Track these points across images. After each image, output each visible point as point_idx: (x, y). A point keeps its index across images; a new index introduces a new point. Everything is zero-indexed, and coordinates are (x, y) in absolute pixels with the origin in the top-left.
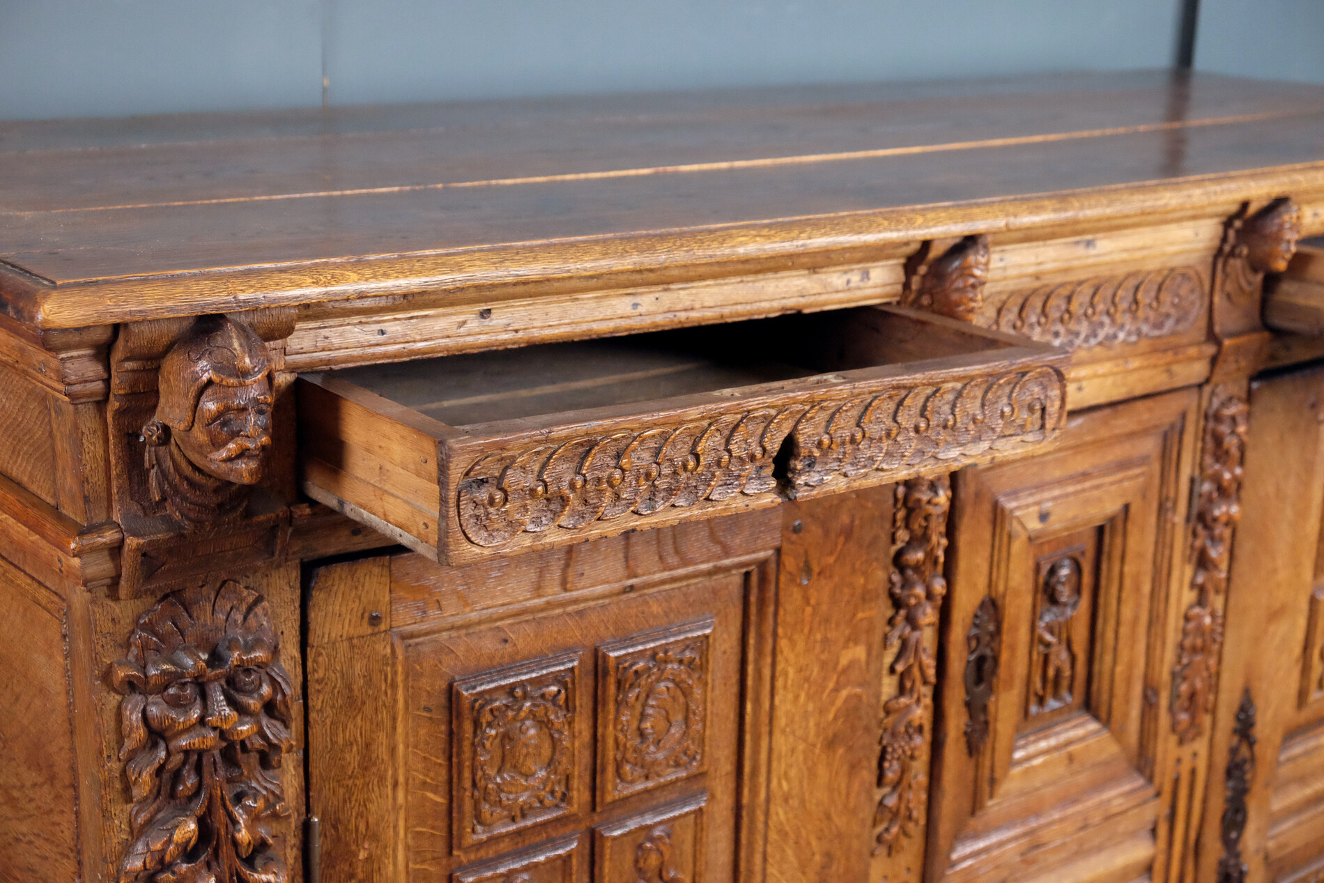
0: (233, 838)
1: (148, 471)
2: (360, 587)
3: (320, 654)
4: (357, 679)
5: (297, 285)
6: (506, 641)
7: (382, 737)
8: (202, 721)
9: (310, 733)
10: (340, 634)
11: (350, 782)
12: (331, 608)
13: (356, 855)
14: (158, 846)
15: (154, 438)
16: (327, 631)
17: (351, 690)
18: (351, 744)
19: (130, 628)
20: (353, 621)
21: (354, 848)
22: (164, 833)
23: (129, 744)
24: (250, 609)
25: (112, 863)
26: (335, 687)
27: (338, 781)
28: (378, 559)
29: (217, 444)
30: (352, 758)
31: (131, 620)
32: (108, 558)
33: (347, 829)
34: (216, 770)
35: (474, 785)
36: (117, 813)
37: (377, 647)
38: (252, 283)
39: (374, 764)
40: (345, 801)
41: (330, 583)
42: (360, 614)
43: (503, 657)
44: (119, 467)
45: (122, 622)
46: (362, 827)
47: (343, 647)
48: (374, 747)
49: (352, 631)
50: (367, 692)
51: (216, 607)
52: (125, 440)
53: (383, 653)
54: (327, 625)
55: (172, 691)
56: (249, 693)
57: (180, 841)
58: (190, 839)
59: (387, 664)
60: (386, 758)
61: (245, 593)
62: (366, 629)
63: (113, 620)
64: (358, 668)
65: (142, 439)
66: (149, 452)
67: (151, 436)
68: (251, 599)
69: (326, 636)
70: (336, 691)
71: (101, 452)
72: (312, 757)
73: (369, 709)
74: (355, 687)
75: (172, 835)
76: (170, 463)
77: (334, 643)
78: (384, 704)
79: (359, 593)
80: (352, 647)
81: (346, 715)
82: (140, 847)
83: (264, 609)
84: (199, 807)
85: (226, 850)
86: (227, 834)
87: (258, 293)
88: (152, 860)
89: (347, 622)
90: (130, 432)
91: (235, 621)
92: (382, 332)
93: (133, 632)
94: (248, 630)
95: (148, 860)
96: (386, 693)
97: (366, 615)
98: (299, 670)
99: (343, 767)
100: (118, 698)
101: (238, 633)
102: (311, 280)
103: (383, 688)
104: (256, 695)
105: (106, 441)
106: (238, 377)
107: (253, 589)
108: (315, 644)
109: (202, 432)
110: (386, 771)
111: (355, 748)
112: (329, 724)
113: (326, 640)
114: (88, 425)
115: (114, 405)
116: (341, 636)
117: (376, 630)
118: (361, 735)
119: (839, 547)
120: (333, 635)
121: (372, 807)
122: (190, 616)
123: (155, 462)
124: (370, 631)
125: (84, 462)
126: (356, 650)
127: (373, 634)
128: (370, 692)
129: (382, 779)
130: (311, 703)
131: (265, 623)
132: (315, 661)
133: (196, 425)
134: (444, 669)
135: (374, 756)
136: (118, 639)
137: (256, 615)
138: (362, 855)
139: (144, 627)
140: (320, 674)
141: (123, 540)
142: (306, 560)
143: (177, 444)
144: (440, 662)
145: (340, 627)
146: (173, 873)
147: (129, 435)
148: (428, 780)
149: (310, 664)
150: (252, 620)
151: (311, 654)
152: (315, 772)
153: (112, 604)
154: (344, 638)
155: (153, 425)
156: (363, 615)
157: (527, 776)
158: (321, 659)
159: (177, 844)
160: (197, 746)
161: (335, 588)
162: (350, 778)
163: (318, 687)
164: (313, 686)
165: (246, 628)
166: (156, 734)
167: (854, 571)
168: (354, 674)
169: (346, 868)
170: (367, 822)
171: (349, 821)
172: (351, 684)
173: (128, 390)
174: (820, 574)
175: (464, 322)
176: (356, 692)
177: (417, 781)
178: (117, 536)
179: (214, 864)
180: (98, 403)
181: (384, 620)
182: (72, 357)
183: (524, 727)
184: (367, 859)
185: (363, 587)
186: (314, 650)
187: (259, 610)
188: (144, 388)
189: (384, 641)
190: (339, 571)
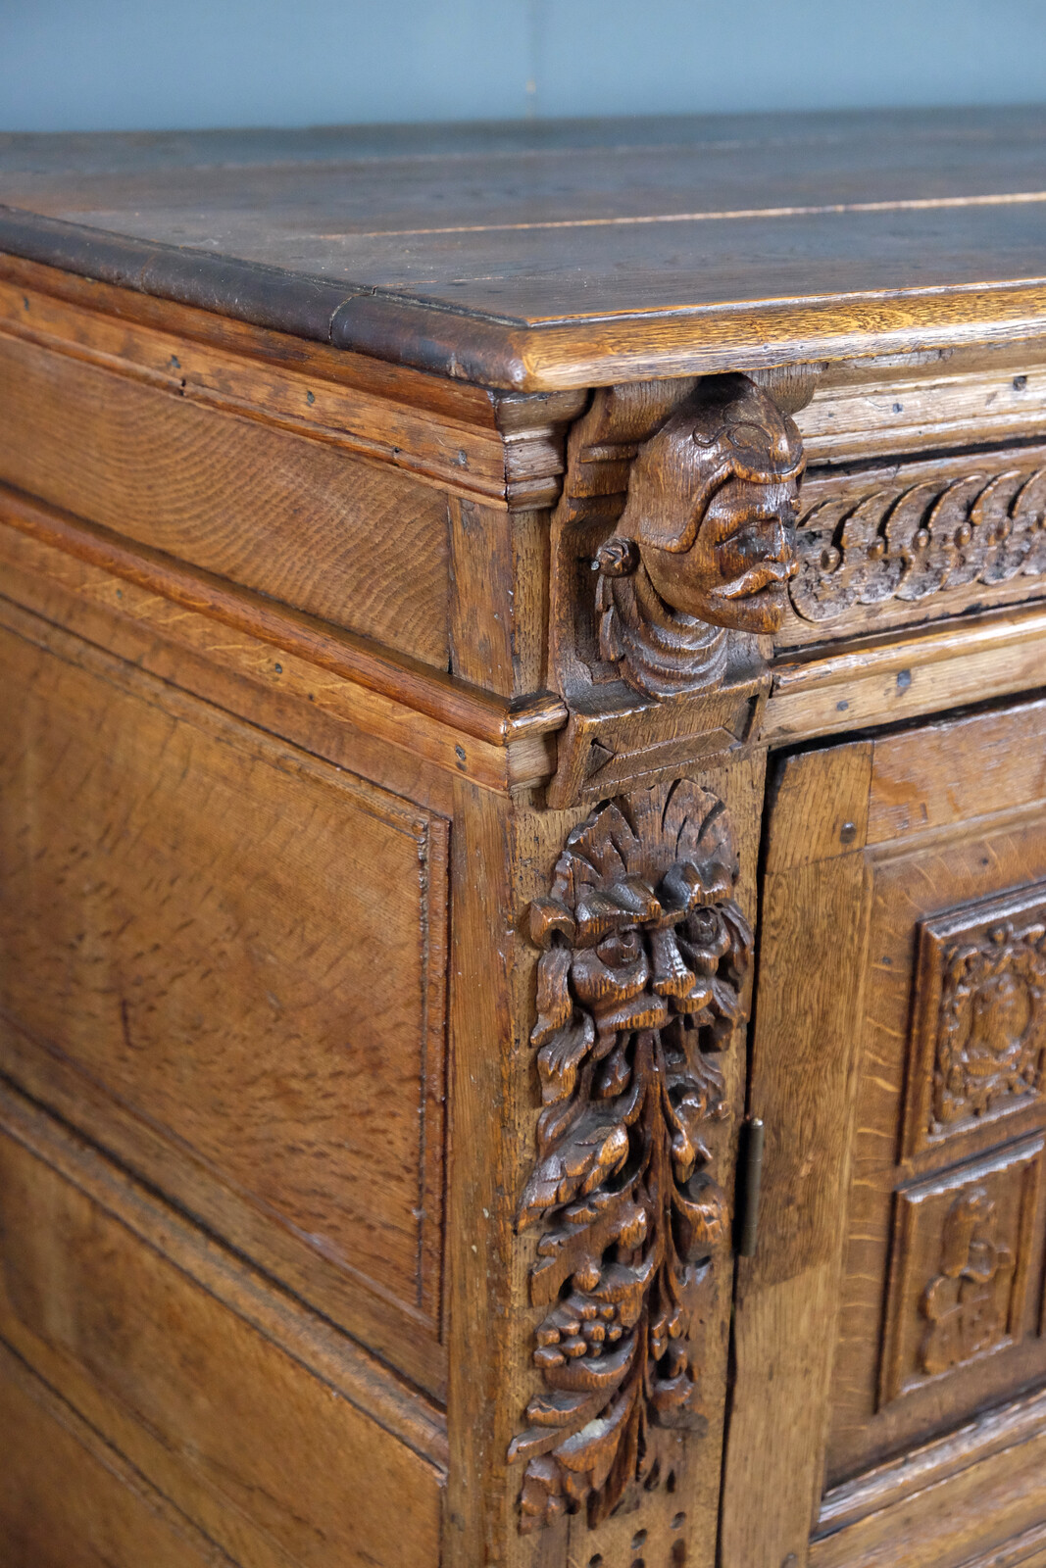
0: (672, 1153)
1: (600, 614)
2: (834, 787)
3: (780, 885)
4: (820, 920)
5: (841, 330)
6: (986, 861)
7: (841, 1003)
8: (649, 988)
9: (759, 999)
10: (805, 854)
11: (799, 1068)
12: (798, 816)
13: (796, 1170)
14: (579, 1170)
15: (617, 564)
16: (790, 850)
17: (811, 936)
18: (806, 1013)
19: (556, 851)
20: (823, 835)
21: (796, 1161)
22: (584, 1149)
23: (545, 1023)
24: (706, 822)
25: (510, 1195)
26: (793, 931)
27: (786, 1067)
28: (859, 745)
29: (728, 574)
30: (805, 1032)
31: (558, 838)
32: (542, 747)
33: (790, 1135)
34: (655, 1057)
35: (937, 1066)
36: (522, 1122)
37: (847, 872)
38: (785, 325)
39: (830, 1042)
40: (791, 1094)
41: (799, 781)
42: (831, 826)
43: (980, 885)
44: (563, 609)
45: (547, 843)
46: (808, 1132)
47: (807, 873)
48: (832, 1017)
49: (820, 851)
50: (829, 937)
51: (667, 818)
52: (573, 568)
53: (853, 881)
54: (792, 842)
55: (610, 944)
56: (705, 945)
57: (608, 1162)
58: (621, 1158)
59: (857, 898)
60: (844, 1031)
61: (703, 796)
62: (837, 848)
63: (537, 839)
64: (823, 905)
65: (595, 567)
66: (604, 586)
67: (612, 562)
68: (709, 807)
69: (789, 858)
70: (794, 939)
71: (539, 587)
72: (758, 1031)
73: (829, 965)
74: (817, 931)
75: (595, 1153)
76: (633, 603)
77: (797, 868)
78: (849, 956)
79: (833, 794)
80: (818, 873)
81: (803, 972)
82: (552, 1170)
83: (724, 819)
84: (629, 1110)
85: (662, 1172)
86: (664, 1148)
87: (795, 341)
88: (568, 1189)
89: (815, 836)
90: (582, 556)
91: (690, 838)
92: (898, 408)
93: (560, 857)
94: (704, 852)
95: (562, 1191)
96: (852, 938)
97: (838, 827)
98: (754, 908)
99: (793, 1045)
100: (535, 954)
101: (690, 856)
102: (856, 323)
103: (850, 933)
104: (713, 947)
105: (547, 569)
106: (772, 470)
107: (712, 791)
108: (775, 870)
109: (707, 555)
110: (842, 1050)
111: (809, 1020)
112: (782, 985)
113: (788, 864)
114: (526, 544)
115: (567, 512)
116: (807, 858)
117: (848, 848)
118: (818, 1000)
120: (798, 856)
121: (822, 1102)
122: (635, 833)
123: (611, 602)
124: (840, 851)
125: (517, 601)
126: (823, 878)
127: (844, 855)
128: (834, 938)
129: (837, 1062)
130: (763, 956)
131: (724, 840)
132: (772, 895)
133: (698, 544)
134: (912, 903)
135: (831, 1029)
136: (540, 868)
137: (714, 829)
138: (804, 1171)
139: (577, 849)
140: (778, 911)
141: (567, 720)
142: (773, 748)
143: (647, 575)
144: (908, 893)
145: (807, 844)
146: (592, 1207)
148: (880, 1061)
149: (766, 899)
150: (708, 838)
151: (769, 881)
152: (760, 1053)
153: (538, 816)
154: (810, 860)
155: (615, 544)
156: (834, 827)
157: (998, 1052)
158: (780, 892)
159: (603, 1166)
160: (641, 1023)
161: (805, 788)
162: (800, 1061)
163: (773, 932)
164: (768, 931)
165: (701, 849)
166: (585, 1006)
168: (816, 913)
169: (785, 1189)
170: (815, 1124)
171: (793, 1123)
172: (812, 927)
173: (591, 492)
175: (993, 395)
176: (818, 940)
177: (866, 1063)
178: (561, 714)
179: (642, 1192)
180: (540, 511)
181: (858, 834)
182: (522, 440)
183: (1001, 984)
184: (810, 1176)
185: (838, 785)
186: (773, 879)
187: (718, 821)
188: (611, 488)
189: (856, 864)
190: (812, 764)
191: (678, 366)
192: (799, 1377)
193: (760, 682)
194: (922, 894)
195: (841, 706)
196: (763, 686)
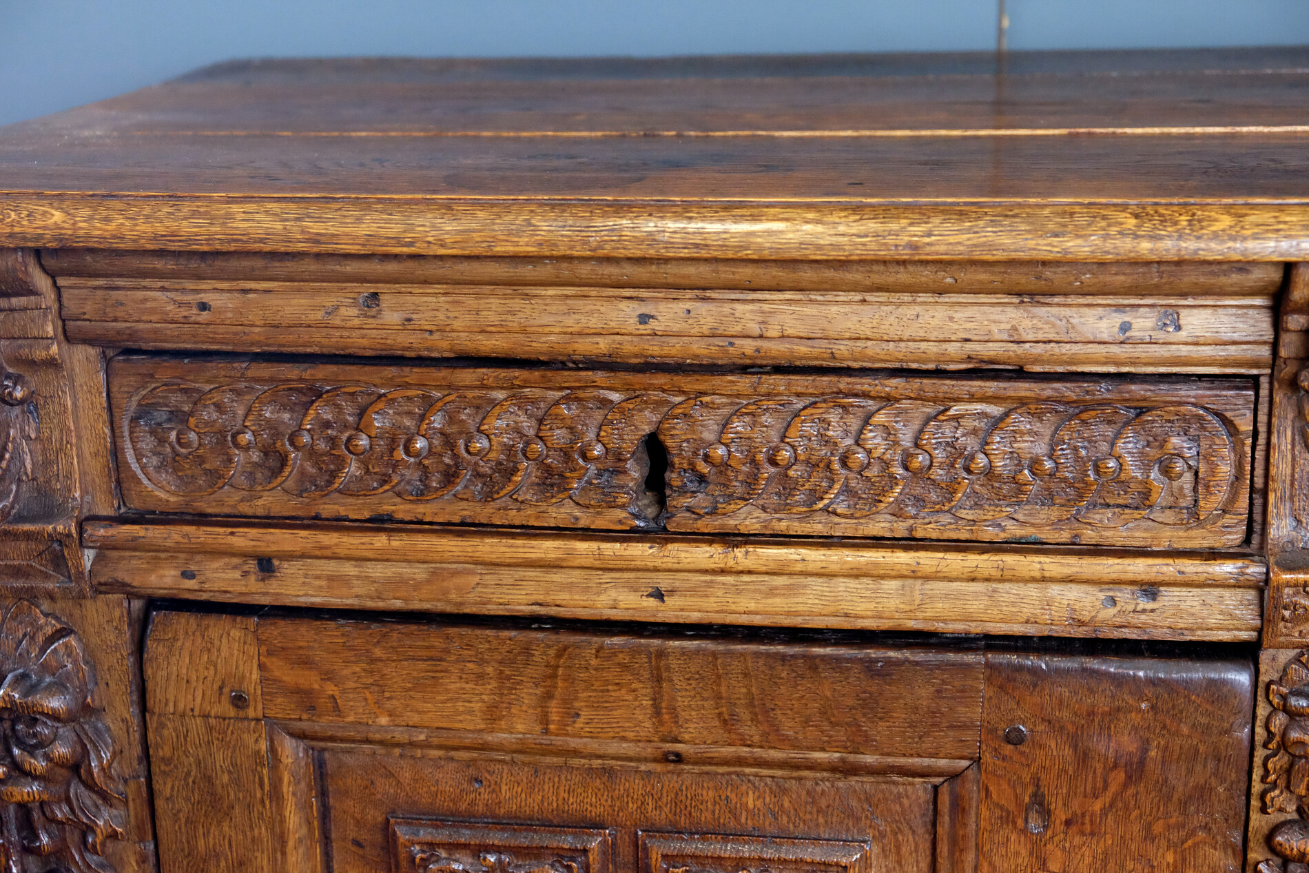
2: (214, 651)
3: (164, 726)
4: (219, 773)
7: (263, 860)
10: (190, 706)
12: (174, 668)
16: (171, 698)
17: (212, 785)
18: (217, 856)
20: (208, 692)
24: (49, 642)
26: (188, 774)
28: (239, 619)
37: (245, 736)
41: (171, 635)
42: (216, 687)
43: (473, 803)
47: (196, 725)
49: (207, 707)
50: (235, 793)
51: (4, 629)
53: (254, 747)
54: (171, 690)
59: (261, 764)
61: (43, 620)
62: (227, 710)
64: (220, 758)
68: (49, 630)
69: (171, 704)
70: (190, 781)
72: (164, 855)
73: (239, 815)
74: (218, 783)
77: (183, 716)
78: (262, 818)
79: (213, 658)
80: (210, 729)
81: (206, 816)
83: (68, 646)
89: (199, 693)
92: (204, 306)
94: (45, 669)
96: (264, 803)
97: (226, 691)
98: (133, 737)
103: (259, 795)
107: (53, 617)
108: (156, 710)
112: (183, 820)
113: (172, 710)
116: (192, 710)
117: (242, 714)
118: (230, 848)
119: (1113, 788)
120: (181, 706)
124: (233, 714)
126: (215, 734)
127: (237, 719)
128: (240, 795)
130: (156, 787)
131: (68, 665)
132: (158, 733)
134: (379, 796)
137: (56, 651)
140: (166, 752)
144: (372, 783)
145: (190, 696)
149: (151, 735)
150: (50, 658)
151: (149, 721)
154: (197, 713)
156: (221, 688)
158: (166, 732)
161: (179, 644)
163: (165, 768)
164: (159, 765)
165: (42, 665)
167: (1150, 837)
168: (213, 764)
172: (210, 777)
174: (1068, 823)
175: (335, 308)
176: (219, 790)
181: (253, 704)
185: (219, 650)
186: (155, 718)
187: (59, 646)
189: (254, 732)
190: (183, 622)
193: (55, 529)
194: (392, 791)
195: (188, 575)
196: (60, 534)
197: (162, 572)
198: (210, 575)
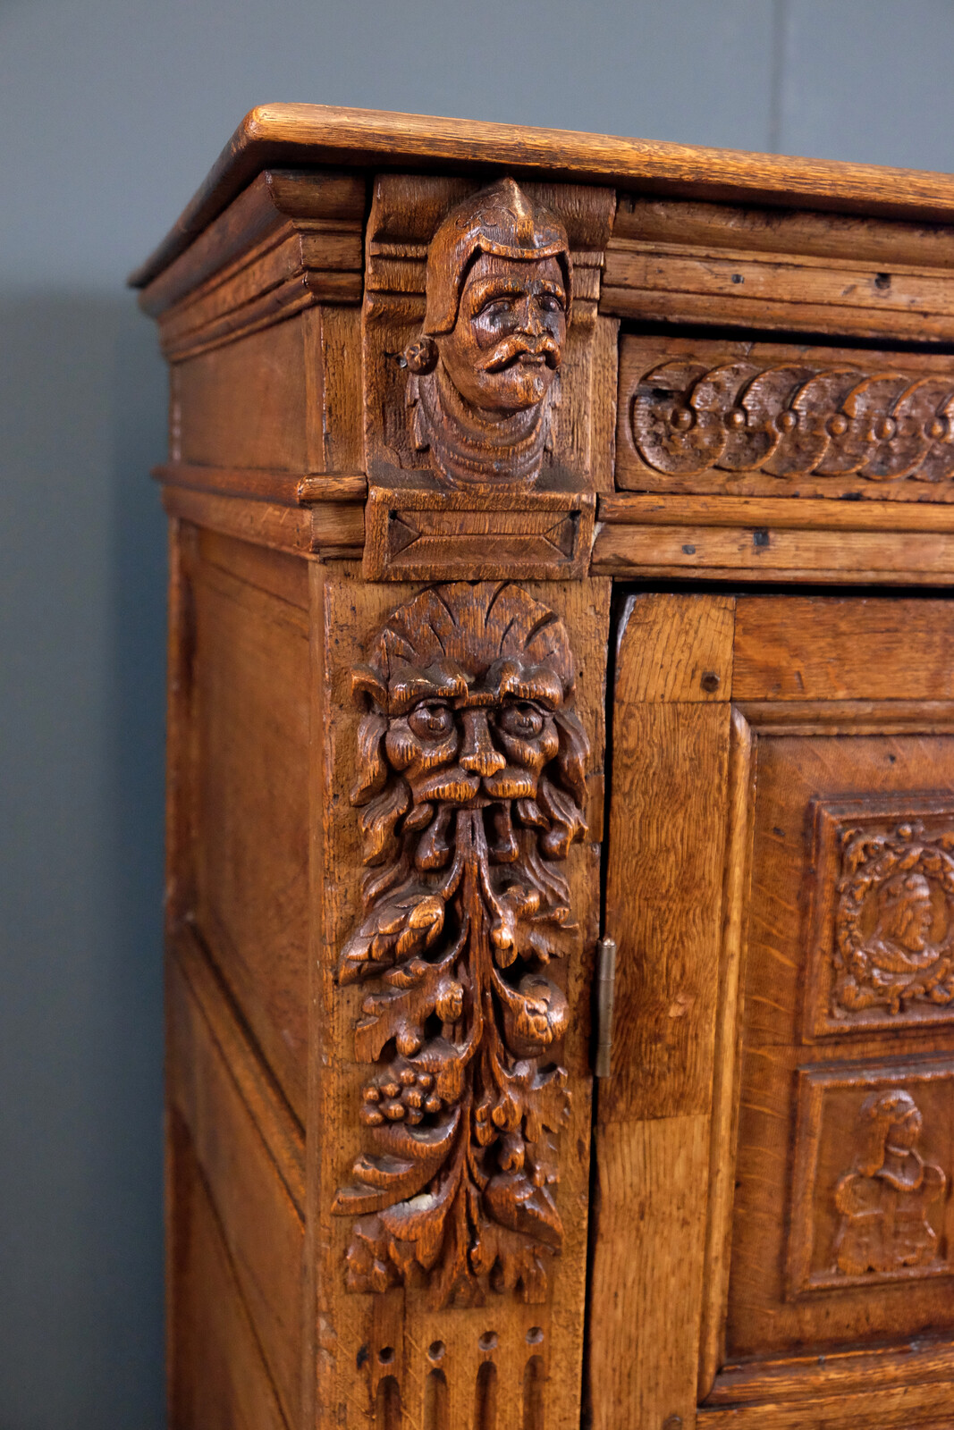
0: (490, 937)
1: (410, 408)
2: (692, 633)
3: (631, 716)
4: (681, 761)
6: (893, 759)
7: (712, 851)
8: (453, 762)
9: (612, 823)
10: (660, 692)
11: (663, 905)
12: (650, 653)
13: (665, 1009)
14: (388, 929)
15: (417, 358)
16: (643, 684)
17: (672, 775)
18: (668, 851)
19: (375, 623)
20: (681, 677)
21: (662, 998)
22: (398, 912)
23: (361, 781)
24: (537, 628)
25: (331, 945)
26: (649, 766)
27: (646, 899)
28: (719, 598)
29: (485, 347)
30: (668, 870)
31: (377, 613)
33: (655, 971)
34: (473, 839)
35: (836, 946)
36: (342, 877)
37: (710, 720)
39: (698, 886)
40: (654, 929)
41: (651, 619)
42: (689, 670)
43: (886, 780)
44: (372, 396)
45: (365, 613)
46: (676, 973)
47: (664, 712)
48: (699, 862)
49: (677, 692)
50: (693, 780)
51: (491, 616)
52: (381, 362)
53: (718, 731)
54: (644, 677)
55: (420, 714)
56: (524, 738)
57: (416, 926)
58: (431, 925)
59: (723, 749)
60: (714, 880)
61: (533, 605)
62: (697, 693)
63: (353, 609)
64: (684, 745)
65: (403, 363)
66: (412, 382)
67: (414, 357)
68: (539, 615)
69: (642, 692)
70: (651, 772)
71: (351, 377)
72: (614, 857)
73: (695, 804)
74: (678, 771)
75: (407, 916)
76: (436, 398)
77: (652, 704)
78: (716, 804)
79: (690, 640)
80: (677, 715)
81: (662, 809)
82: (367, 927)
83: (556, 632)
84: (447, 888)
85: (478, 955)
86: (482, 929)
88: (379, 947)
89: (671, 677)
90: (389, 351)
91: (516, 641)
92: (737, 279)
93: (378, 629)
94: (532, 655)
95: (375, 945)
96: (719, 789)
97: (699, 673)
98: (602, 729)
99: (654, 880)
100: (349, 718)
101: (518, 656)
103: (716, 781)
104: (535, 743)
105: (359, 361)
106: (517, 247)
107: (543, 602)
108: (626, 700)
109: (467, 329)
110: (713, 898)
111: (672, 858)
112: (638, 816)
113: (642, 698)
114: (335, 335)
115: (368, 307)
116: (663, 696)
117: (711, 697)
118: (682, 840)
120: (651, 692)
121: (692, 947)
122: (456, 622)
123: (418, 398)
124: (702, 697)
126: (682, 721)
127: (707, 702)
128: (698, 783)
129: (707, 910)
130: (615, 782)
131: (556, 651)
132: (624, 723)
133: (460, 320)
134: (805, 780)
135: (698, 874)
136: (358, 636)
137: (544, 637)
138: (674, 1012)
139: (393, 625)
140: (630, 743)
141: (366, 490)
142: (620, 577)
143: (445, 370)
144: (800, 769)
145: (661, 682)
146: (407, 971)
147: (387, 355)
148: (774, 932)
149: (617, 726)
150: (539, 646)
151: (619, 710)
152: (616, 879)
153: (353, 587)
154: (666, 699)
155: (417, 342)
156: (693, 672)
157: (910, 952)
158: (632, 722)
159: (413, 929)
160: (447, 794)
161: (658, 627)
162: (663, 898)
163: (627, 760)
164: (620, 758)
165: (529, 652)
166: (394, 774)
168: (676, 752)
169: (651, 1024)
170: (683, 966)
171: (659, 959)
172: (671, 766)
173: (384, 286)
175: (853, 288)
176: (678, 780)
177: (759, 931)
178: (360, 484)
179: (461, 968)
181: (722, 685)
182: (313, 230)
183: (909, 883)
184: (680, 1018)
185: (696, 632)
186: (624, 708)
187: (549, 631)
188: (406, 286)
189: (721, 715)
190: (664, 605)
191: (419, 143)
192: (676, 1227)
193: (580, 498)
194: (817, 774)
195: (687, 550)
196: (583, 503)
197: (664, 547)
198: (710, 549)
